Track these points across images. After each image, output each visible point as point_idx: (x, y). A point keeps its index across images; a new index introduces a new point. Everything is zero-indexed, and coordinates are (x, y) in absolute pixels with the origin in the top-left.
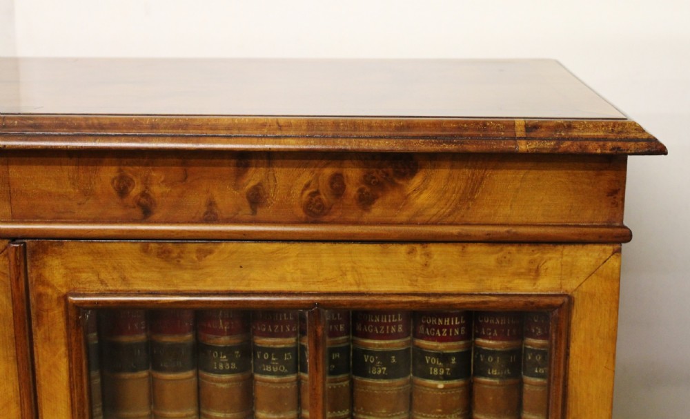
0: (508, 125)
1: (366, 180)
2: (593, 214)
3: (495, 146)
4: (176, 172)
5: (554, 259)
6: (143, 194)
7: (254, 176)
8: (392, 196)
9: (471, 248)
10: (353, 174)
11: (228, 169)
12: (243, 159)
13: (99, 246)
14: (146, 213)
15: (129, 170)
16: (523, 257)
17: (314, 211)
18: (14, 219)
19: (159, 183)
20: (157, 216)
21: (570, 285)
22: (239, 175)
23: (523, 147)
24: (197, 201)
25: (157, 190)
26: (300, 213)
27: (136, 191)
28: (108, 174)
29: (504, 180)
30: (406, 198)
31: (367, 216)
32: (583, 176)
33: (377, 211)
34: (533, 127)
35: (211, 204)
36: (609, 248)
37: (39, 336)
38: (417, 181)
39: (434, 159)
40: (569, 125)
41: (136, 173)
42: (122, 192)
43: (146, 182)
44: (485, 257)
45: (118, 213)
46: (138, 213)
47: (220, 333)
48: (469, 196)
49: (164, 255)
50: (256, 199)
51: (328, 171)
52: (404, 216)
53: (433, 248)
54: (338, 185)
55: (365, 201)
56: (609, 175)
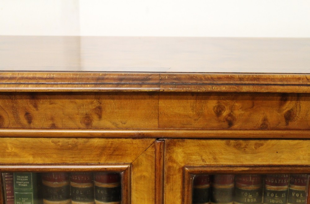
4: (248, 103)
6: (230, 115)
7: (289, 105)
11: (276, 102)
12: (284, 97)
14: (230, 125)
15: (223, 103)
18: (160, 127)
19: (239, 109)
20: (236, 126)
22: (281, 105)
24: (257, 118)
25: (237, 112)
27: (225, 114)
28: (212, 104)
35: (265, 120)
37: (167, 188)
41: (227, 104)
42: (219, 114)
43: (232, 109)
45: (215, 124)
46: (226, 124)
49: (237, 146)
50: (289, 117)
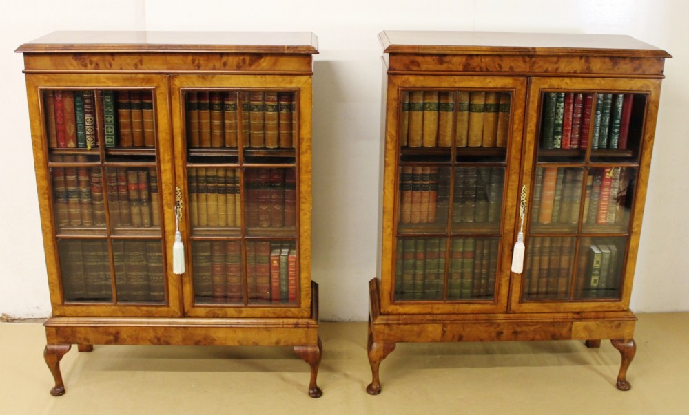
0: (283, 47)
1: (251, 60)
2: (304, 69)
3: (281, 52)
4: (206, 58)
5: (296, 79)
6: (199, 63)
7: (225, 59)
8: (257, 64)
9: (276, 76)
10: (247, 58)
11: (218, 57)
12: (222, 55)
13: (188, 75)
14: (199, 67)
15: (195, 58)
16: (288, 78)
17: (238, 67)
18: (168, 69)
19: (202, 60)
20: (202, 68)
21: (300, 86)
22: (221, 59)
23: (286, 52)
24: (211, 65)
25: (201, 62)
26: (235, 68)
27: (196, 62)
28: (190, 58)
29: (283, 60)
30: (260, 64)
31: (251, 69)
32: (302, 59)
33: (253, 67)
34: (289, 48)
35: (214, 66)
36: (309, 77)
37: (173, 98)
38: (262, 60)
39: (266, 55)
40: (297, 47)
41: (197, 58)
42: (193, 63)
43: (199, 60)
44: (279, 78)
45: (192, 68)
46: (197, 68)
47: (216, 100)
48: (275, 64)
49: (203, 78)
50: (225, 64)
51: (242, 58)
52: (259, 69)
53: (267, 76)
54: (244, 61)
55: (251, 65)
56: (308, 59)
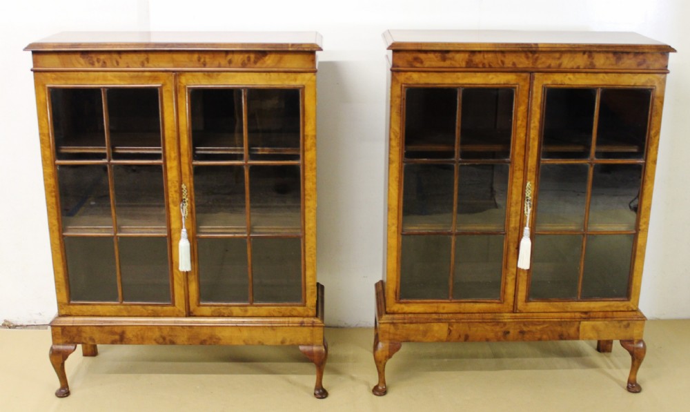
0: (287, 45)
1: (255, 58)
2: (308, 66)
3: (286, 49)
4: (211, 55)
5: (300, 76)
6: (204, 61)
7: (230, 57)
8: (262, 61)
9: (281, 74)
10: (252, 56)
11: (224, 55)
12: (227, 52)
13: (194, 73)
14: (205, 65)
15: (201, 55)
16: (293, 76)
17: (244, 65)
18: (174, 67)
19: (208, 58)
20: (207, 66)
21: (304, 83)
22: (226, 56)
23: (290, 49)
24: (216, 63)
25: (207, 60)
26: (240, 65)
27: (202, 60)
28: (196, 56)
29: (287, 57)
30: (265, 62)
31: (256, 66)
32: (305, 57)
33: (258, 65)
34: (293, 45)
35: (220, 64)
36: (313, 74)
37: (179, 95)
38: (267, 58)
39: (271, 52)
40: (301, 45)
41: (202, 56)
42: (199, 60)
43: (205, 58)
44: (284, 76)
45: (198, 65)
46: (203, 66)
48: (279, 61)
49: (209, 76)
50: (230, 62)
51: (246, 55)
52: (265, 65)
53: (272, 74)
54: (249, 59)
55: (255, 62)
56: (311, 56)
